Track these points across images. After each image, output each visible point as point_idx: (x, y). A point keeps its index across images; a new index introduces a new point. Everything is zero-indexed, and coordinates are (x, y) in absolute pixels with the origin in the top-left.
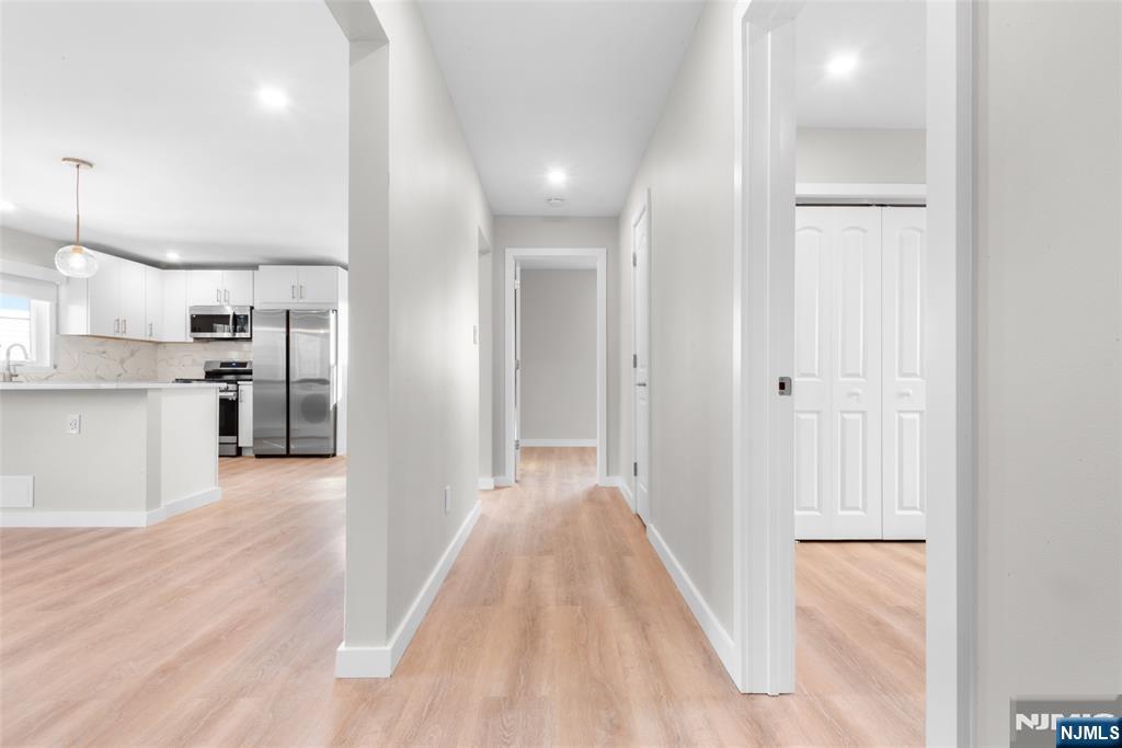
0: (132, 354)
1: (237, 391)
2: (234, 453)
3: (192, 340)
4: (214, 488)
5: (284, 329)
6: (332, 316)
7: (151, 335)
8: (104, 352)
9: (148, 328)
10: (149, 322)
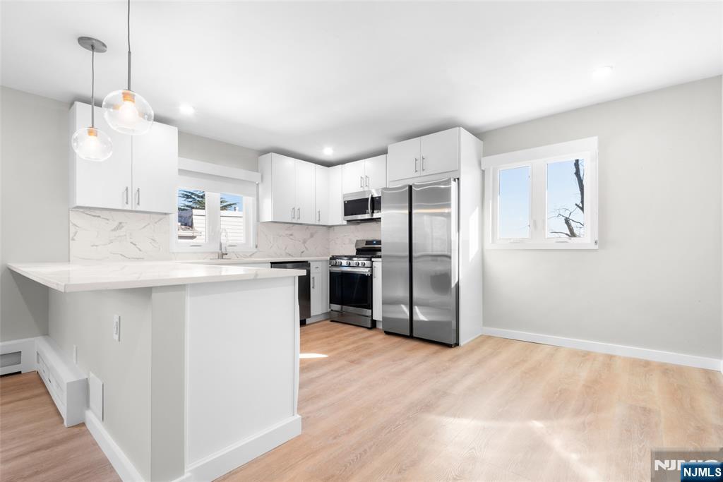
0: (312, 236)
1: (372, 267)
2: (369, 326)
3: (345, 223)
6: (454, 185)
7: (319, 220)
8: (291, 235)
9: (318, 214)
10: (318, 210)
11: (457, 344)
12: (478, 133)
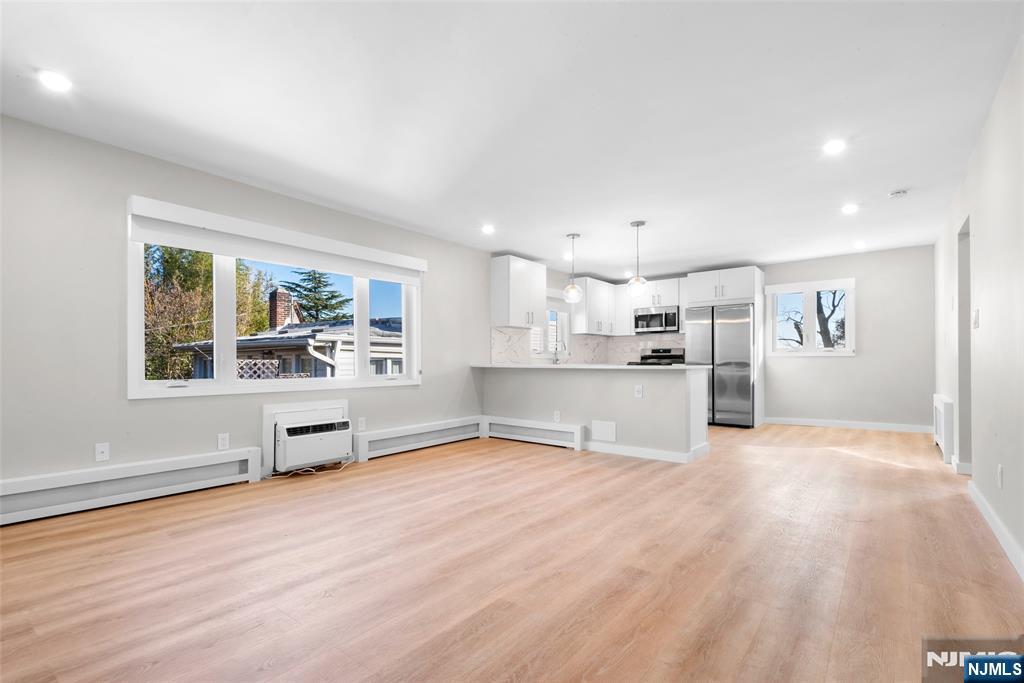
3: (635, 334)
4: (705, 443)
5: (711, 321)
6: (751, 308)
11: (753, 427)
12: (761, 267)
